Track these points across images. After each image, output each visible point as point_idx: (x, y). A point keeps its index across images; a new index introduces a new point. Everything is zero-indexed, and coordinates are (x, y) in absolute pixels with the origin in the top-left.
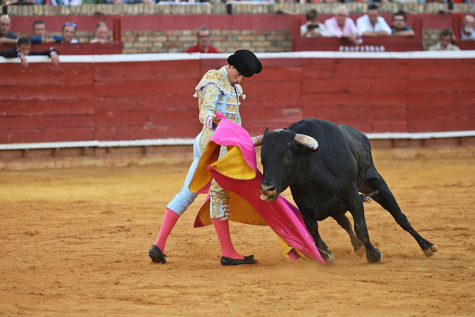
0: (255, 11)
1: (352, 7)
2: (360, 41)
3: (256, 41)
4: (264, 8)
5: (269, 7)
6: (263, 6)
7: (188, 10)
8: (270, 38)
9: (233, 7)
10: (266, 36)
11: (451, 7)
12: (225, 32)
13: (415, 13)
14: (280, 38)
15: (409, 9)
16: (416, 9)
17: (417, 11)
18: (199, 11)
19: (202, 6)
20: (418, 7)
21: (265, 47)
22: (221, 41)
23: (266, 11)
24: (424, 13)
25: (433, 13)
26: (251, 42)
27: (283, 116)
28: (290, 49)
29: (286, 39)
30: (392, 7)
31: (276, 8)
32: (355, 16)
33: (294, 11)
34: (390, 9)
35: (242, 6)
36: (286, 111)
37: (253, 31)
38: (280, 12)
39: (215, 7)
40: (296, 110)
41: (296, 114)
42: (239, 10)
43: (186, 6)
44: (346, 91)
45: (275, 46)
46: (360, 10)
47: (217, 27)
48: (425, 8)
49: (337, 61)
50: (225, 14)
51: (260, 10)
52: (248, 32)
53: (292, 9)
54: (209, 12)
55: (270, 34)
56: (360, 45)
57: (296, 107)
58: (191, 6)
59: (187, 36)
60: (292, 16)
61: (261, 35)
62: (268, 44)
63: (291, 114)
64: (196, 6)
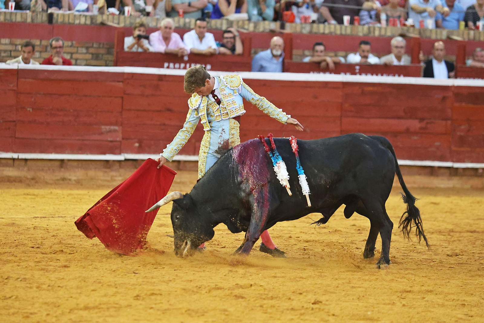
0: (77, 22)
1: (179, 21)
2: (186, 58)
3: (77, 53)
4: (86, 20)
5: (92, 18)
6: (86, 16)
7: (8, 17)
8: (91, 50)
9: (55, 16)
10: (87, 48)
11: (283, 27)
12: (44, 43)
13: (245, 31)
14: (102, 51)
15: (238, 27)
16: (246, 27)
17: (247, 30)
18: (19, 19)
19: (21, 14)
20: (248, 24)
21: (86, 60)
22: (41, 52)
23: (88, 22)
24: (254, 32)
25: (263, 32)
26: (72, 54)
27: (101, 134)
28: (112, 63)
29: (109, 53)
30: (222, 24)
31: (99, 20)
32: (182, 31)
33: (118, 24)
34: (219, 26)
35: (64, 15)
36: (104, 128)
37: (74, 42)
38: (103, 24)
39: (37, 15)
40: (116, 128)
41: (115, 131)
42: (60, 20)
43: (5, 13)
44: (169, 110)
45: (96, 59)
46: (187, 25)
47: (37, 37)
48: (255, 27)
49: (161, 78)
50: (46, 23)
51: (83, 21)
52: (70, 43)
53: (116, 21)
54: (29, 20)
55: (92, 47)
56: (186, 63)
57: (116, 124)
58: (11, 13)
59: (6, 44)
60: (115, 28)
61: (82, 47)
62: (89, 56)
63: (110, 131)
64: (16, 14)
